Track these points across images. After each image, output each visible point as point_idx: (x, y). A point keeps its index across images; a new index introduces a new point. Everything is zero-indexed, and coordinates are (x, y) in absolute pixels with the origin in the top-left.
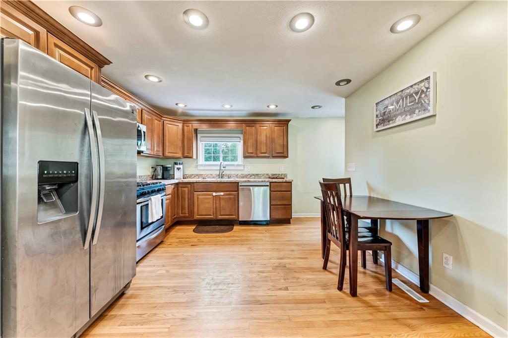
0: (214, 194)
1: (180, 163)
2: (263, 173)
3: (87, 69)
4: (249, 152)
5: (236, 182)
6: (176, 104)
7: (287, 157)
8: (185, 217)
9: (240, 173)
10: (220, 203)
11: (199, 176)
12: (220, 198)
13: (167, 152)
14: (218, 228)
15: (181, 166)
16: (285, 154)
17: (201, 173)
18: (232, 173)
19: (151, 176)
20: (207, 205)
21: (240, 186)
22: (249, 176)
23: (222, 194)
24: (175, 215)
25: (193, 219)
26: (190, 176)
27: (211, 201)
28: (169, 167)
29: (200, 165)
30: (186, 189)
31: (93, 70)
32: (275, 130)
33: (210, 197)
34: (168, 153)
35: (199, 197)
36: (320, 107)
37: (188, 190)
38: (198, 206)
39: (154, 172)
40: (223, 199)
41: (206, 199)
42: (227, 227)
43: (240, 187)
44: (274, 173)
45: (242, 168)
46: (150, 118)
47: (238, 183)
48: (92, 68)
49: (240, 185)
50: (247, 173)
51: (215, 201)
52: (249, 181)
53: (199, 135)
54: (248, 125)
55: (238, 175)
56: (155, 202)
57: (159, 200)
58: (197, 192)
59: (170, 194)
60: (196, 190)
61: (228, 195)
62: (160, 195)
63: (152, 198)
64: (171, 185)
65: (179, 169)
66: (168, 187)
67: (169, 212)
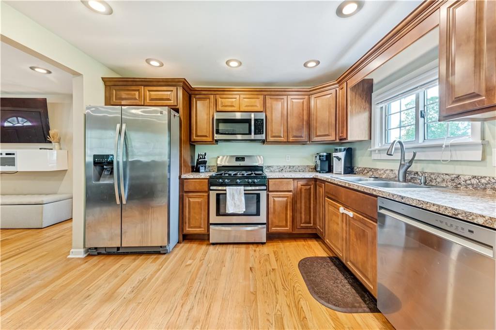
0: (341, 209)
1: (340, 150)
3: (167, 94)
5: (373, 195)
8: (320, 232)
10: (349, 233)
11: (373, 171)
13: (315, 135)
15: (341, 155)
17: (378, 166)
19: (313, 167)
23: (351, 214)
25: (324, 241)
26: (362, 171)
27: (339, 222)
28: (322, 156)
29: (375, 151)
30: (321, 190)
33: (338, 213)
34: (317, 136)
35: (330, 208)
37: (323, 193)
41: (335, 214)
47: (377, 197)
48: (172, 91)
55: (458, 177)
56: (233, 194)
57: (240, 193)
58: (328, 197)
59: (290, 191)
60: (329, 196)
61: (360, 221)
62: (242, 188)
63: (227, 188)
64: (292, 180)
65: (339, 159)
66: (281, 182)
67: (286, 214)
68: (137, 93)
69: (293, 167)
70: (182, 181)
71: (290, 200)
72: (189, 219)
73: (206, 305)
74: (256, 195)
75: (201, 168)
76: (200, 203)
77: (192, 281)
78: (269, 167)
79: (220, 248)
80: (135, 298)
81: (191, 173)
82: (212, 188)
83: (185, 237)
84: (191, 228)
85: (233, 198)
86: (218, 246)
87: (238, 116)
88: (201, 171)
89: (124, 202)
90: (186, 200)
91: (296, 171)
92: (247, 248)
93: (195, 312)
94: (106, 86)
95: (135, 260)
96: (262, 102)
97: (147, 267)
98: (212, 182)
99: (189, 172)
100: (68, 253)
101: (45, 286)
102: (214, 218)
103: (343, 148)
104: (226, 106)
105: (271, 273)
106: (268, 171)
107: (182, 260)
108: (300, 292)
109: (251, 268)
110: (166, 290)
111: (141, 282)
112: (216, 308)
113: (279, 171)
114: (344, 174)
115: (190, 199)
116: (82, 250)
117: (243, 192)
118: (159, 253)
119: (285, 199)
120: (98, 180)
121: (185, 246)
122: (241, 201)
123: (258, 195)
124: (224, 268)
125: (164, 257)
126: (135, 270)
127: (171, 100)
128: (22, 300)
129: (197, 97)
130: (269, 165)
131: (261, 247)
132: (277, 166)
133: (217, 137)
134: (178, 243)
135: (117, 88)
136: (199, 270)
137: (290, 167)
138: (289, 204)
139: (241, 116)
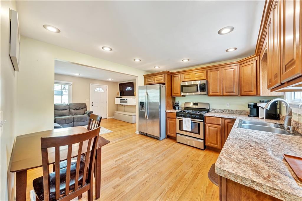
48: (163, 76)
56: (186, 121)
57: (189, 121)
59: (220, 125)
62: (190, 119)
63: (183, 118)
64: (221, 118)
65: (263, 108)
66: (213, 119)
67: (217, 138)
68: (152, 79)
69: (232, 110)
70: (167, 113)
71: (219, 130)
72: (169, 129)
73: (163, 158)
74: (198, 124)
75: (176, 108)
76: (173, 123)
77: (163, 151)
78: (214, 109)
79: (180, 145)
80: (146, 148)
81: (172, 110)
82: (177, 117)
83: (168, 137)
84: (170, 133)
85: (186, 123)
86: (180, 144)
87: (193, 83)
88: (176, 109)
89: (147, 118)
90: (168, 121)
91: (234, 114)
92: (192, 149)
93: (159, 158)
94: (145, 78)
95: (150, 139)
96: (206, 74)
97: (153, 142)
98: (178, 114)
99: (171, 109)
100: (135, 132)
101: (130, 138)
102: (178, 131)
103: (266, 100)
104: (186, 79)
105: (196, 161)
106: (214, 112)
107: (164, 144)
108: (203, 172)
109: (187, 156)
110: (154, 150)
111: (149, 145)
112: (166, 161)
113: (221, 113)
114: (266, 119)
115: (170, 121)
116: (138, 132)
118: (157, 139)
119: (216, 129)
120: (142, 110)
121: (167, 140)
122: (189, 125)
123: (199, 124)
124: (176, 152)
125: (159, 141)
126: (149, 142)
127: (162, 80)
128: (125, 139)
129: (175, 76)
130: (214, 108)
131: (200, 151)
132: (220, 109)
133: (182, 94)
134: (166, 138)
135: (147, 78)
136: (167, 149)
137: (229, 110)
138: (218, 132)
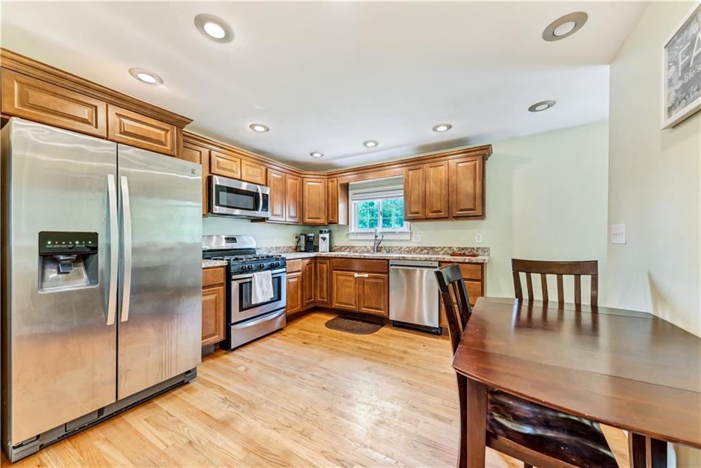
0: (356, 275)
1: (325, 231)
2: (443, 246)
3: (159, 134)
4: (413, 211)
5: (385, 260)
6: (311, 154)
7: (482, 216)
8: (322, 302)
9: (405, 245)
10: (364, 290)
11: (350, 248)
12: (364, 281)
13: (307, 217)
14: (360, 324)
15: (327, 236)
16: (478, 212)
17: (354, 244)
18: (394, 244)
19: (294, 248)
20: (347, 290)
21: (391, 265)
22: (419, 250)
23: (366, 275)
24: (311, 299)
25: (331, 307)
26: (340, 249)
27: (353, 285)
28: (311, 237)
29: (353, 233)
30: (325, 266)
31: (169, 133)
32: (459, 169)
33: (351, 279)
34: (309, 218)
35: (340, 278)
36: (550, 105)
37: (327, 268)
38: (337, 290)
39: (298, 242)
40: (368, 283)
41: (347, 281)
42: (371, 326)
43: (391, 267)
44: (462, 246)
45: (407, 237)
46: (280, 177)
47: (388, 260)
48: (167, 131)
49: (390, 263)
50: (417, 246)
51: (357, 286)
52: (404, 259)
53: (350, 192)
54: (411, 168)
55: (401, 248)
56: (261, 280)
57: (268, 278)
58: (335, 270)
59: (300, 271)
60: (335, 268)
61: (374, 277)
64: (301, 260)
65: (324, 239)
66: (294, 263)
67: (298, 293)
69: (279, 248)
71: (300, 279)
74: (277, 279)
76: (213, 302)
82: (233, 277)
87: (244, 186)
89: (125, 318)
96: (264, 174)
102: (237, 315)
103: (327, 230)
104: (224, 169)
117: (271, 277)
119: (296, 280)
122: (269, 287)
123: (280, 279)
127: (165, 145)
132: (265, 248)
133: (218, 209)
137: (276, 248)
138: (299, 283)
139: (248, 187)
